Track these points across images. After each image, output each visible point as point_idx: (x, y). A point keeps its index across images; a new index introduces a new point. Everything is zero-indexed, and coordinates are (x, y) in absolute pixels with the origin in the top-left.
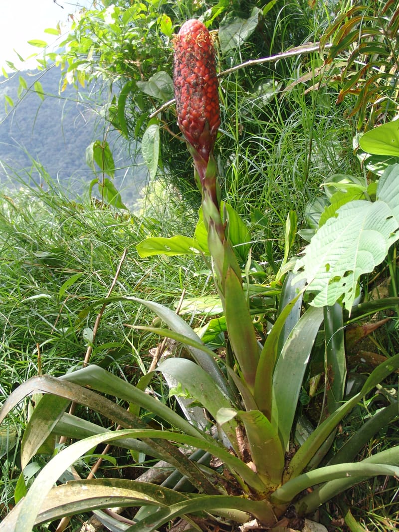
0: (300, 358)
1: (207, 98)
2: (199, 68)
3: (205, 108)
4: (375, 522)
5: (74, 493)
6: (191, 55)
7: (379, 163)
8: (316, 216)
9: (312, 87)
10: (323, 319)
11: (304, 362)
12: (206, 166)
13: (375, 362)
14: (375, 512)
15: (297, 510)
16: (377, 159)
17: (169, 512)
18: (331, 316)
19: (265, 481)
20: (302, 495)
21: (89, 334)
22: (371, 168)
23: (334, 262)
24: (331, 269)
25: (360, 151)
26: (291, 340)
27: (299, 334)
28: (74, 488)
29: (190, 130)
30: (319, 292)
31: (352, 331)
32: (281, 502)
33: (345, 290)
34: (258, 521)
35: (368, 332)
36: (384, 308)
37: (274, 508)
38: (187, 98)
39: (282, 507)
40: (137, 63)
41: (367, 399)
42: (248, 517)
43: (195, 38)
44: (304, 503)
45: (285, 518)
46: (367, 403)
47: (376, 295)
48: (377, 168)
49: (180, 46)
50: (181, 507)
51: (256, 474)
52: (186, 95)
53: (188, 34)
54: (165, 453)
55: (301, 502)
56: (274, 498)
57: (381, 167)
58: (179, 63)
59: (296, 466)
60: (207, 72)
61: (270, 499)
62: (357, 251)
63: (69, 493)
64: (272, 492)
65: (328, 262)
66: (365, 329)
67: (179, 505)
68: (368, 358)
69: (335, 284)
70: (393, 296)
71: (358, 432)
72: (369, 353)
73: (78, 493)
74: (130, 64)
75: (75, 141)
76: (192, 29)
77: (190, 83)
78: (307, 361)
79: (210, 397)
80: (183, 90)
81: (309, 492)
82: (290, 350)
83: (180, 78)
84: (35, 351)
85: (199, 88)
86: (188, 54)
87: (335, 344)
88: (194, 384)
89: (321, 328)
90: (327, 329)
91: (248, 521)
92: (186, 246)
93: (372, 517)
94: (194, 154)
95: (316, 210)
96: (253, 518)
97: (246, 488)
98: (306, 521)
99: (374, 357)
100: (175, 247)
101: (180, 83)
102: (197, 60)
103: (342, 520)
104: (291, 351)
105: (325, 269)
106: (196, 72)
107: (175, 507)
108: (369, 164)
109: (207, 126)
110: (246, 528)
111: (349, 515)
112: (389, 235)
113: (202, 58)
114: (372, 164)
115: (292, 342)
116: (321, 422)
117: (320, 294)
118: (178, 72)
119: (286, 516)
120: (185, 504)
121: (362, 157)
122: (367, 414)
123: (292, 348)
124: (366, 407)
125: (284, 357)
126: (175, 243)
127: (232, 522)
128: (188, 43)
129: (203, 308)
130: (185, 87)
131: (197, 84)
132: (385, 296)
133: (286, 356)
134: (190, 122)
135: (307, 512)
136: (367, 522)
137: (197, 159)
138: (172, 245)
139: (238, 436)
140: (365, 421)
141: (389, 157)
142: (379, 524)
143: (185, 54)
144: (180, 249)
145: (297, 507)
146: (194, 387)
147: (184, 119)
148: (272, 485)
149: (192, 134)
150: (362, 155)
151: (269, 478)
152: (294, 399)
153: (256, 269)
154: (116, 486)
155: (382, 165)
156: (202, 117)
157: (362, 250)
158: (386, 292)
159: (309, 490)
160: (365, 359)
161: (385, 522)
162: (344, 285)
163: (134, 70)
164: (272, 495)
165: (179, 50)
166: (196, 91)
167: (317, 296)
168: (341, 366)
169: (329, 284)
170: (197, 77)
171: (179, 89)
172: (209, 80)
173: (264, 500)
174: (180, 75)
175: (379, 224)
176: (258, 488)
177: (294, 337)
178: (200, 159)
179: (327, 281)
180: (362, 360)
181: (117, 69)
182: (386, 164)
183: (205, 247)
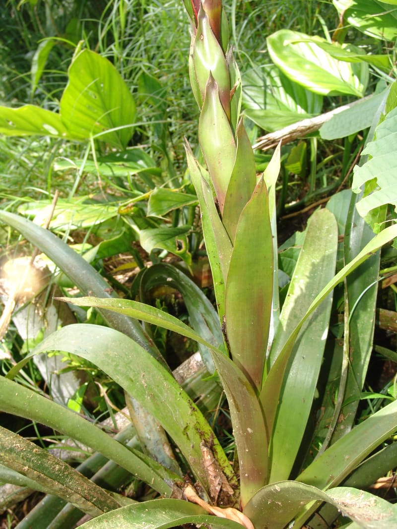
7: (369, 16)
8: (251, 90)
11: (320, 336)
22: (355, 22)
26: (293, 298)
48: (366, 23)
54: (84, 503)
57: (371, 22)
79: (158, 397)
88: (132, 377)
92: (38, 121)
95: (250, 82)
100: (23, 123)
104: (295, 316)
108: (353, 15)
114: (358, 16)
115: (296, 301)
121: (340, 5)
123: (298, 312)
125: (285, 328)
126: (22, 117)
129: (79, 222)
133: (288, 325)
139: (208, 462)
144: (29, 126)
146: (132, 381)
153: (146, 163)
155: (373, 19)
168: (363, 339)
182: (379, 19)
183: (69, 123)
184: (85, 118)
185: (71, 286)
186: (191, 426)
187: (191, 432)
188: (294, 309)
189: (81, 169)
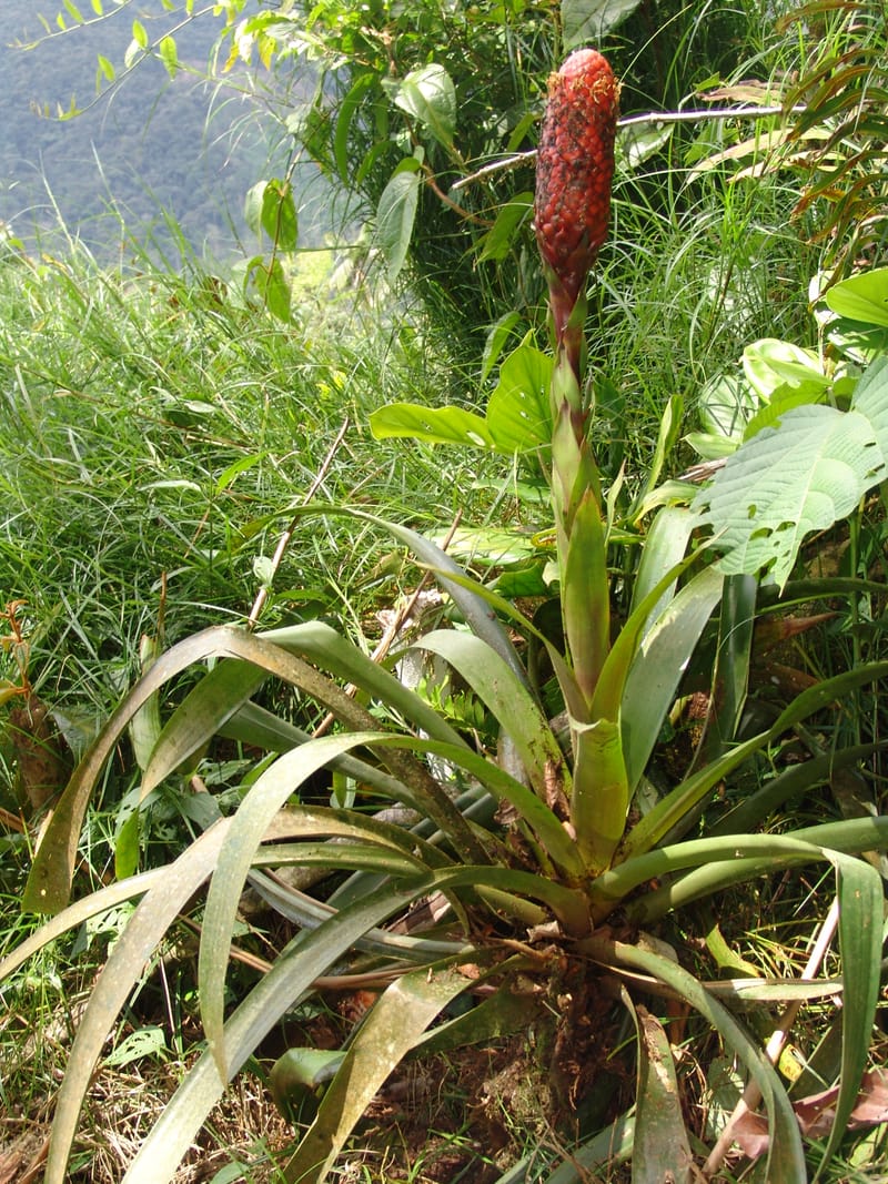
0: (672, 661)
1: (594, 192)
2: (588, 139)
3: (588, 210)
4: (758, 951)
5: (296, 823)
6: (578, 114)
7: (854, 334)
8: (719, 410)
9: (750, 169)
10: (720, 597)
11: (679, 667)
12: (570, 309)
13: (796, 686)
14: (759, 933)
15: (629, 915)
16: (849, 325)
17: (433, 879)
18: (735, 595)
19: (585, 858)
20: (640, 892)
21: (265, 568)
22: (836, 339)
23: (764, 504)
24: (757, 514)
25: (821, 306)
26: (660, 627)
27: (677, 620)
28: (295, 817)
29: (555, 243)
30: (732, 548)
31: (765, 627)
32: (608, 897)
33: (778, 552)
34: (560, 924)
35: (793, 632)
36: (825, 596)
37: (592, 905)
38: (559, 187)
39: (605, 906)
40: (385, 36)
41: (773, 747)
42: (544, 915)
43: (590, 86)
44: (642, 905)
45: (607, 927)
46: (773, 753)
47: (815, 570)
48: (848, 342)
49: (562, 95)
50: (451, 876)
51: (575, 843)
52: (558, 182)
53: (579, 76)
55: (638, 903)
56: (596, 887)
57: (854, 341)
58: (555, 124)
59: (639, 842)
60: (600, 147)
61: (589, 890)
62: (806, 492)
63: (290, 823)
64: (592, 879)
65: (753, 503)
66: (789, 627)
67: (449, 872)
68: (784, 677)
69: (762, 540)
70: (849, 575)
71: (750, 798)
72: (789, 668)
73: (303, 825)
74: (371, 37)
75: (138, 130)
76: (586, 67)
77: (568, 164)
78: (684, 667)
79: (508, 705)
80: (554, 172)
81: (652, 889)
82: (656, 644)
83: (551, 150)
84: (155, 587)
85: (581, 174)
86: (572, 111)
87: (735, 644)
88: (484, 680)
89: (716, 613)
90: (725, 615)
91: (543, 923)
92: (462, 428)
93: (754, 942)
94: (554, 284)
95: (721, 400)
96: (551, 919)
97: (548, 867)
98: (643, 934)
99: (796, 676)
100: (443, 428)
101: (550, 158)
102: (587, 124)
103: (702, 942)
104: (658, 645)
105: (747, 513)
106: (582, 144)
107: (441, 873)
108: (835, 332)
109: (585, 240)
110: (538, 934)
111: (715, 934)
112: (866, 473)
113: (597, 122)
114: (841, 332)
115: (663, 631)
116: (691, 775)
117: (732, 553)
118: (551, 139)
119: (609, 924)
120: (457, 871)
121: (822, 318)
122: (771, 770)
123: (662, 641)
124: (771, 759)
125: (644, 654)
126: (442, 421)
127: (515, 920)
128: (577, 91)
129: (486, 550)
130: (559, 168)
131: (579, 167)
132: (830, 575)
133: (649, 652)
134: (557, 229)
135: (646, 920)
136: (744, 947)
137: (557, 292)
138: (438, 423)
139: (547, 777)
140: (764, 782)
141: (874, 326)
142: (764, 953)
143: (567, 109)
144: (449, 432)
145: (629, 909)
146: (483, 684)
147: (546, 221)
148: (594, 867)
149: (557, 250)
150: (824, 312)
151: (592, 853)
152: (652, 728)
154: (355, 825)
155: (858, 338)
156: (580, 224)
157: (816, 490)
158: (834, 567)
159: (653, 884)
160: (779, 678)
161: (774, 950)
162: (777, 543)
163: (377, 50)
164: (594, 882)
165: (558, 100)
166: (576, 178)
167: (727, 557)
168: (740, 684)
169: (752, 539)
170: (583, 154)
171: (548, 168)
172: (603, 161)
173: (579, 890)
174: (554, 145)
175: (851, 453)
176: (572, 868)
177: (666, 622)
178: (563, 296)
179: (750, 532)
180: (774, 680)
181: (344, 44)
182: (866, 338)
183: (498, 434)
184: (518, 427)
185: (462, 622)
186: (539, 742)
187: (538, 749)
188: (658, 637)
189: (501, 490)
